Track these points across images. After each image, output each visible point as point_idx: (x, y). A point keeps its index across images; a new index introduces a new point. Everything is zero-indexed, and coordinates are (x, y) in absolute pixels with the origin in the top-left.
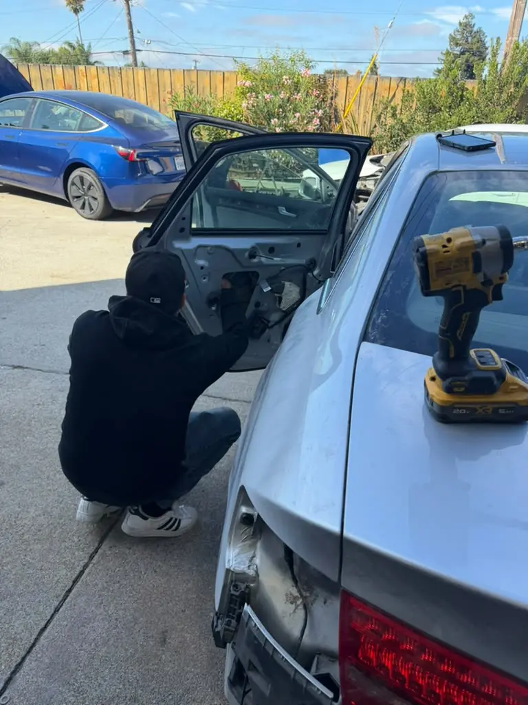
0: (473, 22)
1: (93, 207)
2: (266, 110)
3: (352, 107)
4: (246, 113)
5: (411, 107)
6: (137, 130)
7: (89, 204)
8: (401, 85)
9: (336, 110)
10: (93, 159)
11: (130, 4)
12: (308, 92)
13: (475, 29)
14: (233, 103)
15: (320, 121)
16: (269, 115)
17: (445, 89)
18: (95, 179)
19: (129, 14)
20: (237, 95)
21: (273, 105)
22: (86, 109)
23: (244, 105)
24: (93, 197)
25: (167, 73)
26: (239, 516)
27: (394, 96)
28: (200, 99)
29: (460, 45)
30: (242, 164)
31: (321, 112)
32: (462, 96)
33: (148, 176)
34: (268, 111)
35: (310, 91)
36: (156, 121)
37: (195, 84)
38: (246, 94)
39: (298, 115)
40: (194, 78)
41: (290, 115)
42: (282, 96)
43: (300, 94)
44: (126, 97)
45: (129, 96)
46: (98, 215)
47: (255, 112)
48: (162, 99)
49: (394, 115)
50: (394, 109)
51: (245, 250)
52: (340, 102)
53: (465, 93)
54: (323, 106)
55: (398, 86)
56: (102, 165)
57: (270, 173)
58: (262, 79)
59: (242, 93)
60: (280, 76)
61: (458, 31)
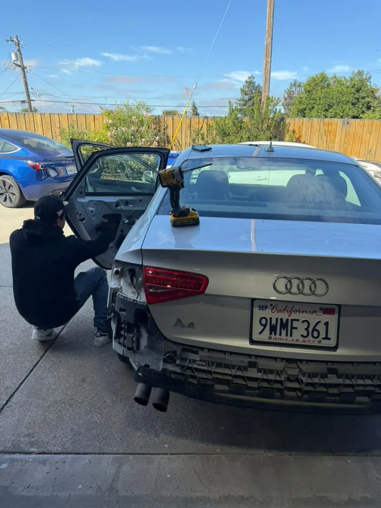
0: (255, 80)
1: (12, 200)
2: (123, 137)
3: (177, 134)
4: (110, 139)
5: (213, 133)
6: (39, 151)
7: (10, 198)
8: (205, 121)
9: (168, 137)
10: (11, 170)
11: (25, 71)
12: (149, 126)
13: (256, 85)
14: (101, 134)
15: (158, 143)
16: (125, 140)
17: (231, 123)
18: (14, 181)
19: (25, 77)
20: (104, 128)
21: (128, 134)
22: (7, 139)
23: (109, 134)
24: (12, 193)
25: (56, 116)
26: (114, 272)
27: (202, 127)
28: (80, 132)
29: (248, 95)
30: (110, 171)
31: (158, 138)
32: (241, 126)
33: (49, 178)
34: (124, 138)
35: (150, 125)
36: (51, 145)
37: (76, 122)
38: (109, 128)
39: (143, 140)
40: (74, 118)
41: (138, 140)
42: (133, 128)
43: (144, 127)
44: (29, 131)
45: (31, 130)
46: (17, 204)
47: (116, 138)
48: (53, 132)
49: (203, 139)
50: (203, 135)
51: (113, 203)
52: (169, 132)
53: (242, 125)
54: (159, 134)
55: (204, 121)
56: (18, 172)
57: (129, 175)
58: (119, 119)
59: (107, 127)
60: (130, 117)
61: (246, 86)
